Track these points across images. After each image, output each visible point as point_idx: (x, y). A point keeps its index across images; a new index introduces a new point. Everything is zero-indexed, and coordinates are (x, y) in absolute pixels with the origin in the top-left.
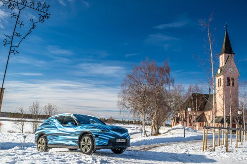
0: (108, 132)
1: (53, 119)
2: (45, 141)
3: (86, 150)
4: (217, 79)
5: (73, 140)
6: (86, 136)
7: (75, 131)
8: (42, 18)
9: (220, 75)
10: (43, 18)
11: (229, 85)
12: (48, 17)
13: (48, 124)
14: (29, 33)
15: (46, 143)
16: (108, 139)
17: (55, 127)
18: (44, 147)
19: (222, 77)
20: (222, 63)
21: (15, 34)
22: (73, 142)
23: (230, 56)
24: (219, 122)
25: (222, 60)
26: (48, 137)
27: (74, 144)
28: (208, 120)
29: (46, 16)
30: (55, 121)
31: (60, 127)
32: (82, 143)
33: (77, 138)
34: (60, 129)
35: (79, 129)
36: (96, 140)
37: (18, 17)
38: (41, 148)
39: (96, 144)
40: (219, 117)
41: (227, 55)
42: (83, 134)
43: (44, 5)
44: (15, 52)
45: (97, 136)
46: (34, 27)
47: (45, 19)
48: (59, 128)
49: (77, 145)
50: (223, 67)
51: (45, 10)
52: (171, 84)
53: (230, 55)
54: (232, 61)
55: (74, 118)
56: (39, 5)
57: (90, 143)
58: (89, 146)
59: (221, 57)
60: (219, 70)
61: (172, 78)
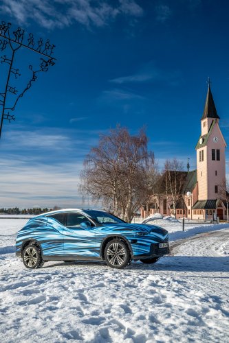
0: (148, 235)
1: (46, 219)
2: (37, 251)
3: (116, 263)
4: (198, 151)
5: (92, 249)
6: (114, 242)
7: (94, 234)
8: (45, 64)
9: (202, 146)
10: (47, 65)
11: (213, 159)
12: (53, 64)
13: (38, 226)
14: (28, 88)
15: (40, 254)
16: (149, 244)
17: (54, 230)
18: (36, 260)
19: (205, 149)
20: (204, 131)
21: (8, 89)
22: (92, 251)
23: (215, 121)
24: (202, 208)
25: (204, 126)
26: (43, 245)
27: (93, 254)
28: (187, 205)
29: (50, 62)
30: (50, 220)
31: (64, 230)
32: (108, 252)
33: (99, 245)
34: (65, 233)
35: (99, 232)
36: (134, 248)
37: (12, 61)
38: (30, 262)
39: (135, 253)
40: (202, 201)
41: (211, 119)
42: (110, 239)
43: (48, 45)
44: (9, 117)
45: (134, 241)
46: (34, 78)
47: (50, 66)
48: (61, 232)
49: (98, 255)
50: (206, 135)
51: (49, 51)
52: (150, 159)
53: (214, 119)
54: (217, 127)
55: (86, 215)
56: (40, 44)
57: (123, 251)
58: (122, 256)
59: (203, 122)
60: (201, 140)
61: (151, 152)
